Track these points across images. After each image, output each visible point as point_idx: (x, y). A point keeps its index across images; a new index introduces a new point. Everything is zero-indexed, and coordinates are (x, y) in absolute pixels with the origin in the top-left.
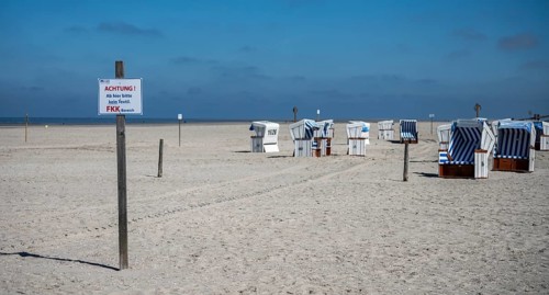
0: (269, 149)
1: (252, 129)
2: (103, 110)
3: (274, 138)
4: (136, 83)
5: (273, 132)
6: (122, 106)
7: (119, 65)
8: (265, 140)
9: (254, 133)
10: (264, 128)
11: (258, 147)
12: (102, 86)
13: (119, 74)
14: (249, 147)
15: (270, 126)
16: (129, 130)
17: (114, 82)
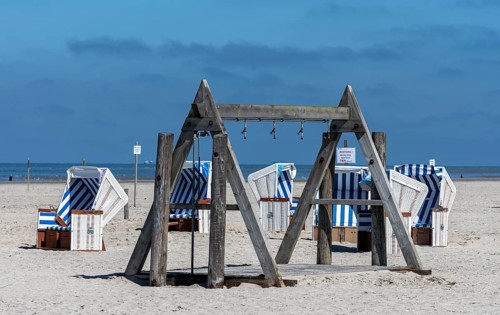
4: (353, 150)
6: (347, 160)
7: (346, 141)
12: (338, 151)
13: (346, 146)
17: (344, 149)
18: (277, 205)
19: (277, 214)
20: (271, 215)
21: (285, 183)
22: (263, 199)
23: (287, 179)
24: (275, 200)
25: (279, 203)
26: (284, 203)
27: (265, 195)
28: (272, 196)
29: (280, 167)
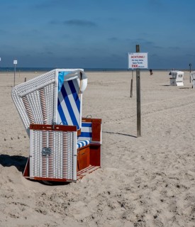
0: (179, 84)
1: (170, 74)
2: (130, 67)
3: (181, 79)
4: (145, 55)
5: (181, 76)
6: (139, 65)
7: (137, 46)
8: (177, 80)
9: (171, 76)
10: (176, 74)
11: (174, 83)
12: (130, 56)
13: (138, 51)
14: (169, 83)
15: (179, 73)
16: (142, 74)
17: (135, 54)
18: (58, 136)
19: (57, 150)
20: (47, 152)
21: (71, 97)
22: (34, 127)
23: (74, 91)
24: (54, 127)
25: (60, 134)
26: (69, 134)
27: (38, 120)
28: (48, 122)
29: (62, 75)
